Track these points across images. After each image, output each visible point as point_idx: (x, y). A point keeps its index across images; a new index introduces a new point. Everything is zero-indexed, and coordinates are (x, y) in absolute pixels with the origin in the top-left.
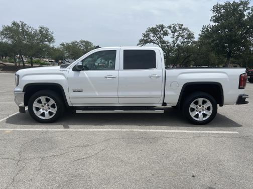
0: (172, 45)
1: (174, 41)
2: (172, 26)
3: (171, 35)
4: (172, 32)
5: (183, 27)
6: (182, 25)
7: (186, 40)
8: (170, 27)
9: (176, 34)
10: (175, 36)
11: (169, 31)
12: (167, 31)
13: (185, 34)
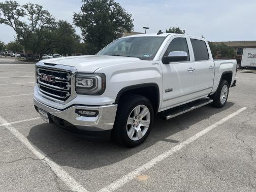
0: (30, 29)
1: (33, 24)
2: (29, 6)
3: (28, 16)
4: (30, 13)
5: (43, 9)
6: (41, 7)
7: (46, 25)
8: (26, 7)
9: (35, 16)
10: (34, 18)
11: (26, 11)
12: (23, 11)
13: (44, 18)
